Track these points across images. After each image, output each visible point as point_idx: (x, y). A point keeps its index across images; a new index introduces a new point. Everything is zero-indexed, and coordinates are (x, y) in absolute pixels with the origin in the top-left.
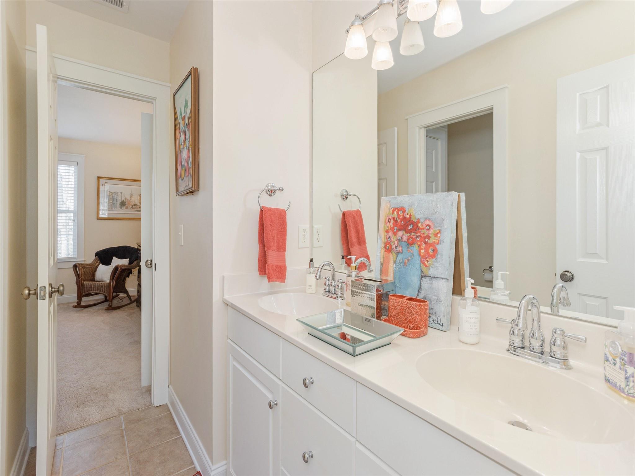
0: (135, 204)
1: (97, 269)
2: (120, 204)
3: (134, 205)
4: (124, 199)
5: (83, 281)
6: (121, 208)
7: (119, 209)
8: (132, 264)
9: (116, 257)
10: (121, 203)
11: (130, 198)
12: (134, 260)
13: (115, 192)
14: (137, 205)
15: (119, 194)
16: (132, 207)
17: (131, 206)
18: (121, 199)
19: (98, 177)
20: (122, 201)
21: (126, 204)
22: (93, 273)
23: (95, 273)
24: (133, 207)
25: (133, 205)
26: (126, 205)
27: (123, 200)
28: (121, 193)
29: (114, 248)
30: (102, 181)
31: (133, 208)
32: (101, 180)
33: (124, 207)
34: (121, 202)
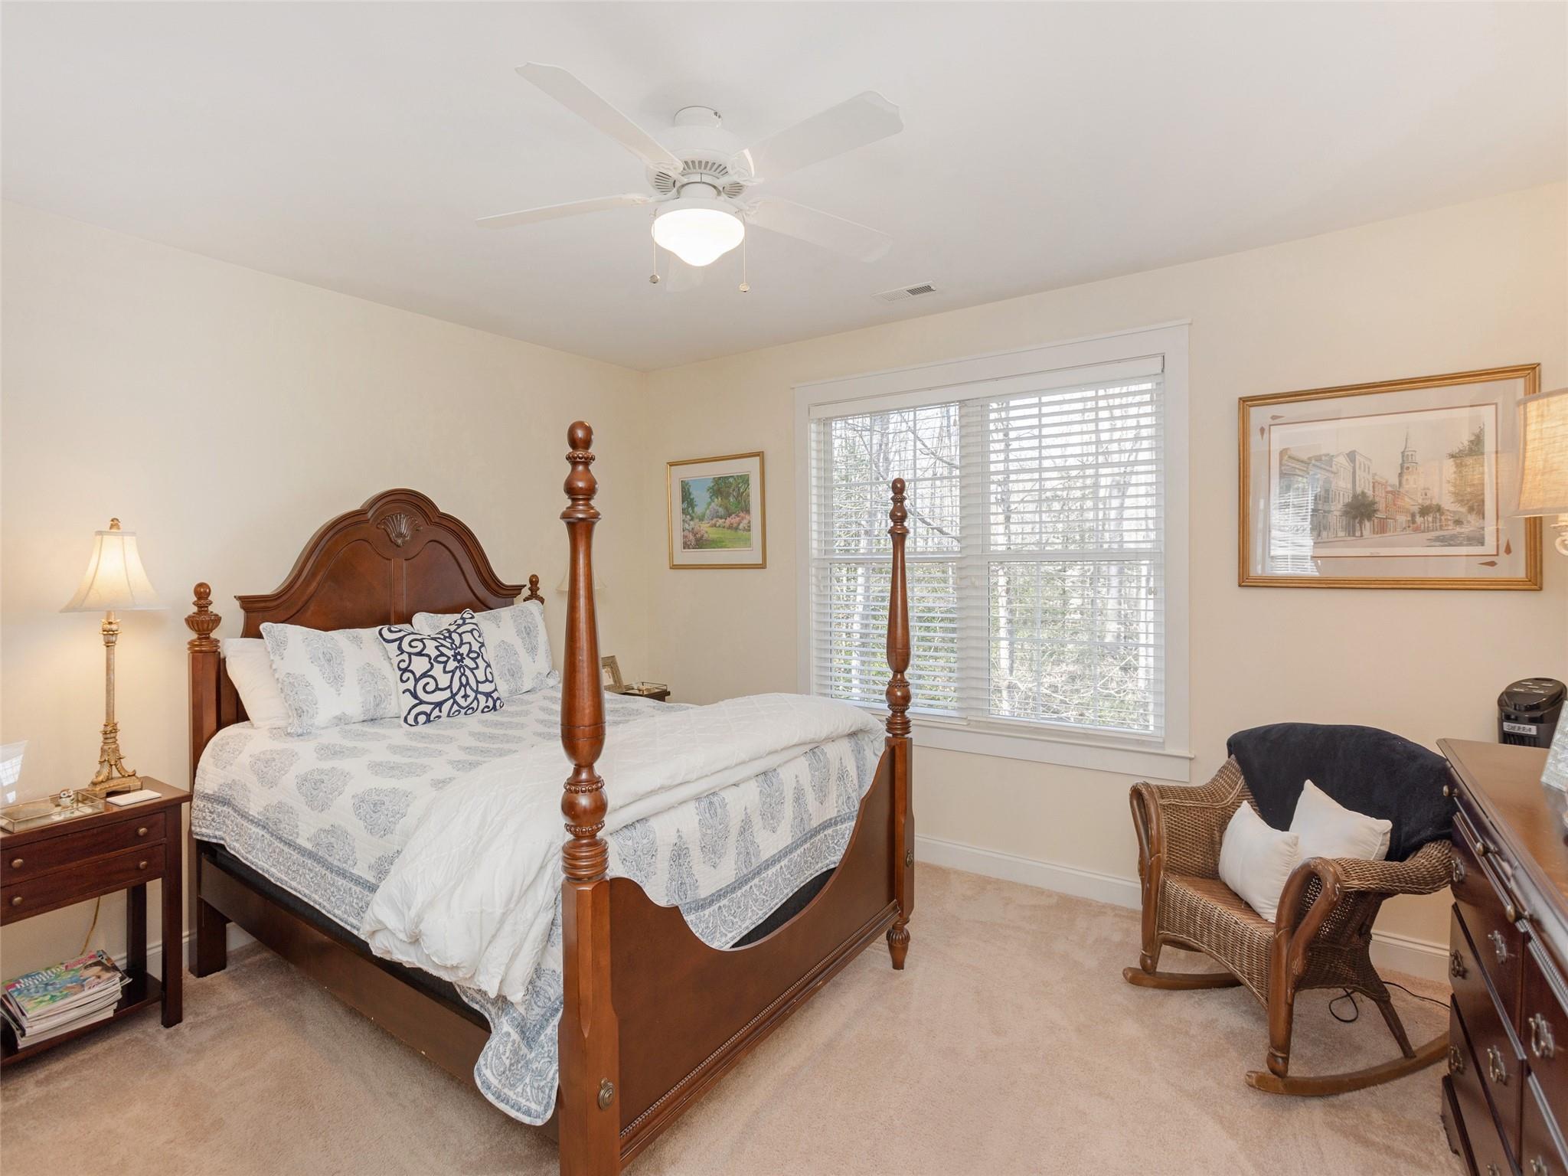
0: (1428, 503)
1: (1230, 818)
2: (1346, 513)
3: (1425, 511)
4: (1364, 486)
5: (1166, 870)
6: (1351, 531)
7: (1341, 534)
8: (1402, 859)
9: (1318, 784)
10: (1347, 505)
11: (1400, 475)
12: (1423, 835)
13: (1318, 459)
14: (1439, 509)
15: (1342, 460)
16: (1414, 522)
17: (1402, 519)
18: (1350, 486)
19: (1240, 399)
20: (1355, 497)
21: (1375, 511)
22: (1212, 836)
23: (1221, 837)
24: (1419, 519)
25: (1416, 509)
26: (1379, 515)
27: (1359, 490)
28: (1352, 456)
29: (1315, 728)
30: (1259, 415)
31: (1417, 530)
32: (1252, 409)
33: (1367, 524)
34: (1348, 499)
